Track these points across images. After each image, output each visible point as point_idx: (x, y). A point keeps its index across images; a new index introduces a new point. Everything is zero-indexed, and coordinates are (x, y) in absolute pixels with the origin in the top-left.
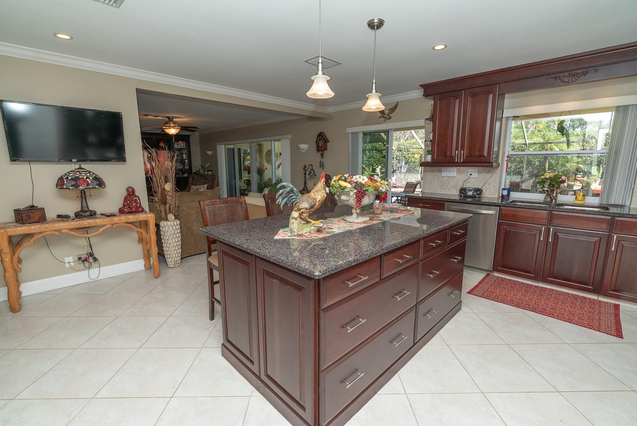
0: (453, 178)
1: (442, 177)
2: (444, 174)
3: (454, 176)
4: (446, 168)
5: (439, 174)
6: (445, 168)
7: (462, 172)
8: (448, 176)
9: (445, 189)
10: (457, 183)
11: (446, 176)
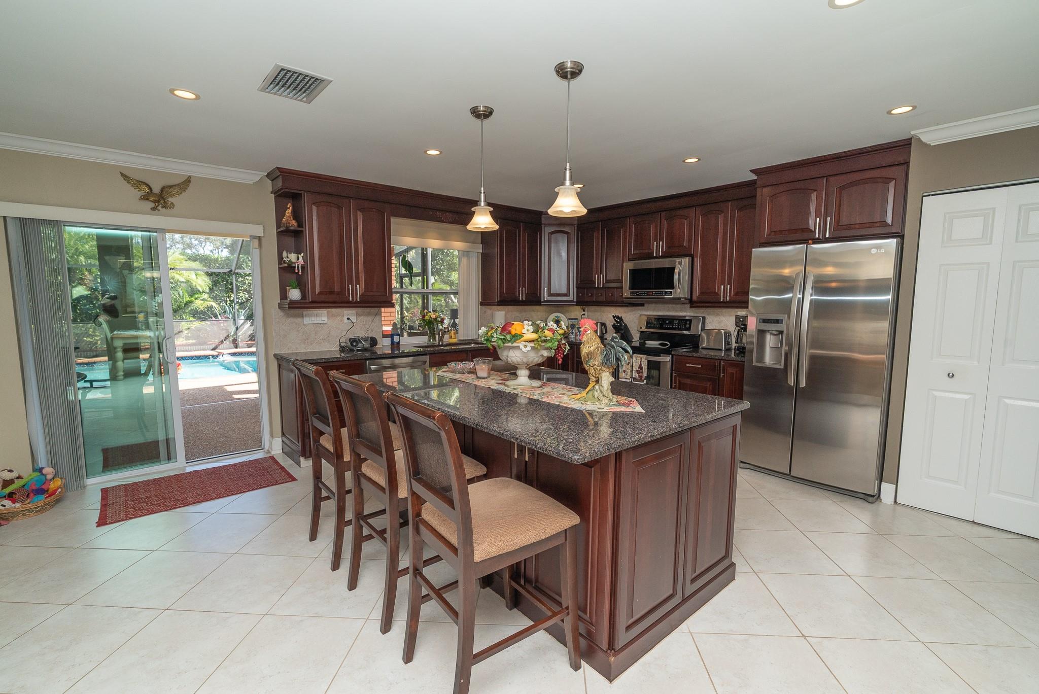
0: (322, 325)
1: (304, 325)
2: (307, 320)
3: (325, 322)
4: (310, 311)
5: (299, 320)
6: (307, 311)
7: (333, 316)
8: (314, 322)
9: (311, 344)
10: (330, 333)
11: (312, 322)
